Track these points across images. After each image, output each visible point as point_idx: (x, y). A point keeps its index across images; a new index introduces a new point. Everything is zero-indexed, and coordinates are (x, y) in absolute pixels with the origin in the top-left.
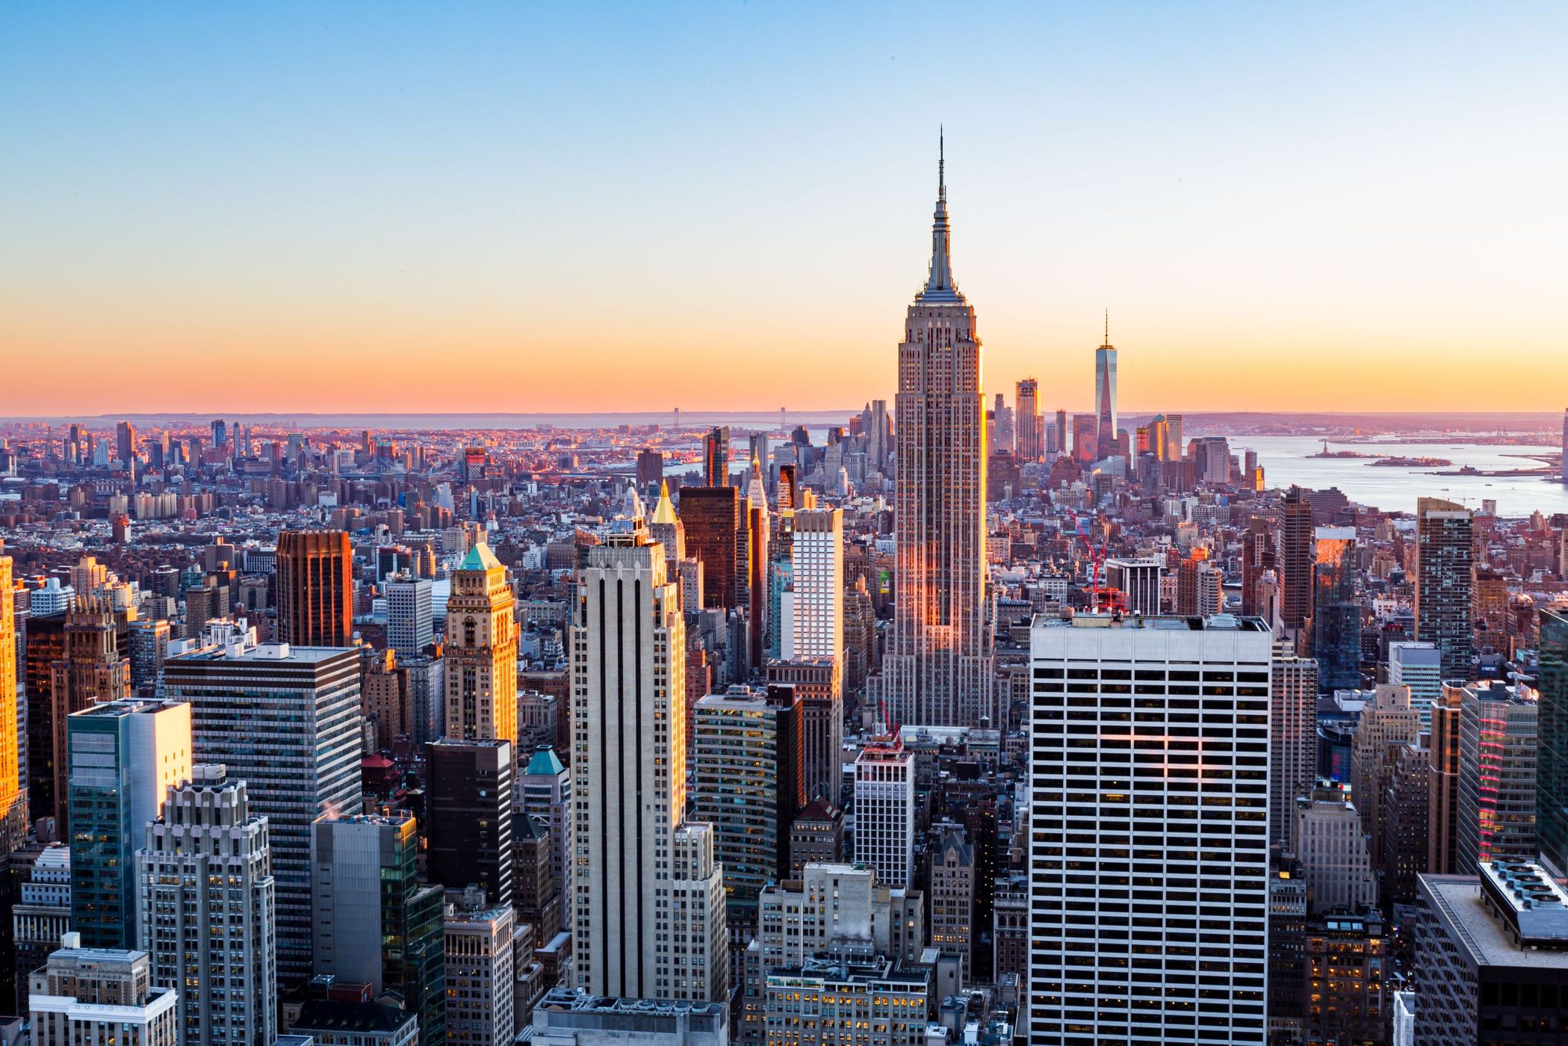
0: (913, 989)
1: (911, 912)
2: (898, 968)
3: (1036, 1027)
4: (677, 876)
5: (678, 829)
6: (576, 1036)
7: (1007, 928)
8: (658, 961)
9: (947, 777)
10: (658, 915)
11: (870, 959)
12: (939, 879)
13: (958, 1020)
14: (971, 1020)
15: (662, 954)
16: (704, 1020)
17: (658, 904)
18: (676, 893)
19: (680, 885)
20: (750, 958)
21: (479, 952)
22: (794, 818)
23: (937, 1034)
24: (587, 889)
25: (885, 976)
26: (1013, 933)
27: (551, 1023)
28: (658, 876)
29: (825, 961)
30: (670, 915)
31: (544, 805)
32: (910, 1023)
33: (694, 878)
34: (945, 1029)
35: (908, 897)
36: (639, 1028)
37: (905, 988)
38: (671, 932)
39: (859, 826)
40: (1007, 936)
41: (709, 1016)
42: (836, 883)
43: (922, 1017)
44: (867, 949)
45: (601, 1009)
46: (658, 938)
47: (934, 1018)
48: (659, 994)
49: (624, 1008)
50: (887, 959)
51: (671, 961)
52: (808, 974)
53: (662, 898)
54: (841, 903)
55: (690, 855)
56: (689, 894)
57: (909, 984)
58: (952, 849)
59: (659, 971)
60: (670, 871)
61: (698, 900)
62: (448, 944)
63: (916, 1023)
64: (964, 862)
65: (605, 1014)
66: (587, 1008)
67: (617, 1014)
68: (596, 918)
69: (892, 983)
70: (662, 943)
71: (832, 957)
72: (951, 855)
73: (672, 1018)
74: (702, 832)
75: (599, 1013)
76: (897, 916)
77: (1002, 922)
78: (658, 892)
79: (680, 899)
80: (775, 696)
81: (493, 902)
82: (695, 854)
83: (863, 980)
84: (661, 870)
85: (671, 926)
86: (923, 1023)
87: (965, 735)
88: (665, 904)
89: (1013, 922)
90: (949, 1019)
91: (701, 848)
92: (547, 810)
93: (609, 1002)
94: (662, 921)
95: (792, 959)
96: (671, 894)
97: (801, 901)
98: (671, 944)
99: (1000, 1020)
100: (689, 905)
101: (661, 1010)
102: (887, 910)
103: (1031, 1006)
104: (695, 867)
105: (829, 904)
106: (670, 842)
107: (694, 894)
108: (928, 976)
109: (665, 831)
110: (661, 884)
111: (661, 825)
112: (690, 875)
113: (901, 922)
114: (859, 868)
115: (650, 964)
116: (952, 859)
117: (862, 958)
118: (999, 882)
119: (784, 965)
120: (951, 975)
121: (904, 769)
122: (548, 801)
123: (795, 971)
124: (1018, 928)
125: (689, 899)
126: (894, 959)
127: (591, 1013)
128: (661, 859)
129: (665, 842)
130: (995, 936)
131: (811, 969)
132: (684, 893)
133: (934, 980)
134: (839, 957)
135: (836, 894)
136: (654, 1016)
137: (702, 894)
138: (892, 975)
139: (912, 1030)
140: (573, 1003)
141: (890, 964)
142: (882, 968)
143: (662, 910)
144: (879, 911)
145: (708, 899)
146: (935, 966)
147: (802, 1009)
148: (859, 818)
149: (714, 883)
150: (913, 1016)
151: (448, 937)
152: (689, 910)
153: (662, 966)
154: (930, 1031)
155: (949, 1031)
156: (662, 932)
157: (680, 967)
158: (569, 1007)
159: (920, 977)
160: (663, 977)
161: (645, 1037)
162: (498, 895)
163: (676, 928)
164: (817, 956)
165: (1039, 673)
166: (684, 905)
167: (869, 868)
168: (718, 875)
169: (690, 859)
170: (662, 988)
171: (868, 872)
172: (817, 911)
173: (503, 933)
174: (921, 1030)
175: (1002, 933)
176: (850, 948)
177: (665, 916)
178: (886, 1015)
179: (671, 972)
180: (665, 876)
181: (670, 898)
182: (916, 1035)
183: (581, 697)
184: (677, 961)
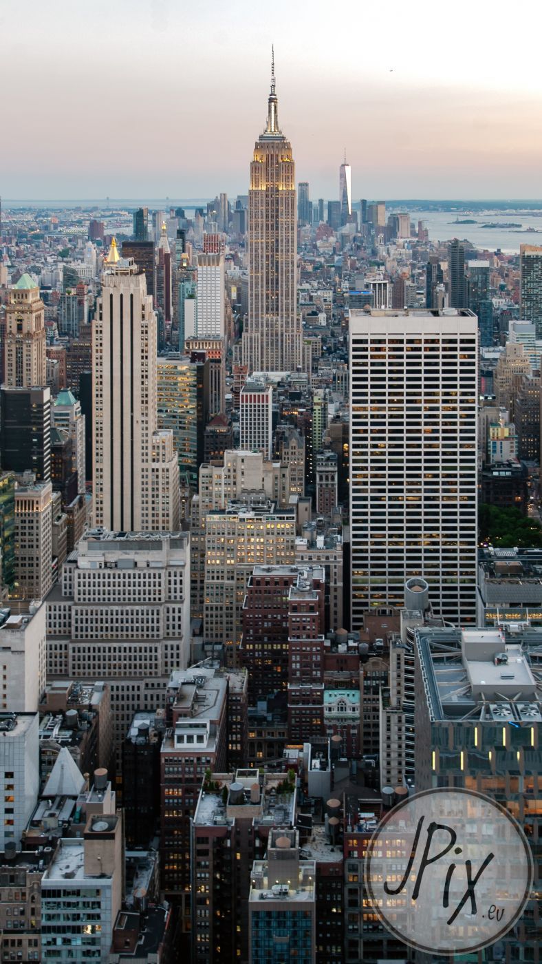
0: (287, 518)
1: (284, 475)
2: (278, 508)
3: (355, 536)
4: (154, 460)
5: (154, 433)
6: (104, 555)
7: (324, 482)
8: (143, 510)
9: (284, 400)
10: (143, 483)
11: (263, 503)
12: (286, 457)
13: (312, 534)
14: (318, 534)
15: (145, 505)
16: (178, 542)
17: (143, 477)
18: (153, 470)
19: (155, 465)
20: (194, 506)
21: (33, 509)
22: (206, 425)
23: (302, 543)
24: (101, 470)
25: (272, 511)
26: (327, 485)
27: (89, 548)
28: (143, 461)
29: (238, 505)
30: (150, 483)
31: (65, 423)
32: (286, 537)
33: (164, 461)
34: (306, 540)
35: (281, 467)
36: (140, 549)
37: (283, 518)
38: (150, 492)
39: (243, 428)
40: (324, 486)
41: (181, 539)
42: (243, 461)
43: (292, 534)
44: (261, 497)
45: (118, 539)
46: (143, 496)
47: (299, 534)
48: (143, 528)
49: (132, 538)
50: (272, 502)
51: (150, 509)
52: (229, 513)
53: (145, 473)
54: (245, 472)
55: (161, 448)
56: (160, 470)
57: (285, 516)
58: (294, 440)
59: (143, 515)
60: (150, 458)
61: (165, 473)
62: (18, 505)
63: (290, 538)
64: (300, 447)
65: (121, 541)
66: (110, 538)
67: (128, 541)
68: (107, 487)
69: (276, 516)
70: (145, 499)
71: (242, 503)
72: (293, 443)
73: (160, 542)
74: (167, 435)
75: (118, 541)
76: (276, 478)
77: (321, 479)
78: (143, 470)
79: (156, 473)
80: (195, 357)
81: (40, 480)
82: (164, 447)
83: (260, 515)
84: (145, 457)
85: (150, 489)
86: (294, 537)
87: (289, 376)
88: (147, 476)
89: (327, 479)
90: (307, 534)
91: (167, 444)
92: (67, 425)
93: (122, 534)
94: (145, 486)
95: (218, 505)
96: (150, 470)
97: (222, 472)
98: (150, 499)
99: (335, 533)
100: (160, 477)
101: (153, 538)
102: (271, 475)
103: (352, 525)
104: (164, 455)
105: (239, 473)
106: (149, 441)
107: (163, 470)
108: (295, 511)
109: (147, 435)
110: (145, 465)
111: (145, 432)
112: (161, 460)
113: (278, 481)
114: (255, 452)
115: (138, 512)
116: (294, 445)
117: (259, 503)
118: (319, 457)
119: (214, 509)
120: (306, 510)
121: (267, 396)
122: (67, 420)
123: (222, 511)
124: (330, 482)
125: (160, 473)
126: (275, 502)
127: (112, 541)
128: (145, 451)
129: (147, 441)
130: (318, 487)
131: (231, 510)
132: (157, 470)
133: (297, 513)
134: (246, 502)
135: (243, 467)
136: (150, 541)
137: (168, 470)
138: (276, 511)
139: (288, 541)
140: (101, 536)
141: (273, 505)
142: (270, 507)
143: (145, 480)
144: (267, 476)
145: (171, 472)
146: (297, 505)
147: (226, 533)
148: (243, 424)
149: (172, 464)
150: (288, 533)
151: (18, 502)
152: (160, 480)
153: (145, 512)
154: (298, 541)
155: (308, 541)
156: (145, 492)
157: (155, 512)
158: (99, 538)
159: (291, 511)
160: (145, 518)
161: (144, 554)
162: (43, 475)
163: (153, 490)
164: (234, 502)
165: (355, 342)
166: (157, 477)
167: (260, 451)
168: (176, 459)
169: (161, 451)
170: (145, 525)
171: (260, 454)
172: (232, 477)
173: (47, 497)
174: (293, 541)
175: (321, 485)
176: (253, 497)
177: (147, 483)
178: (273, 534)
179: (150, 515)
180: (147, 461)
181: (150, 472)
182: (290, 544)
183: (99, 361)
184: (153, 509)
